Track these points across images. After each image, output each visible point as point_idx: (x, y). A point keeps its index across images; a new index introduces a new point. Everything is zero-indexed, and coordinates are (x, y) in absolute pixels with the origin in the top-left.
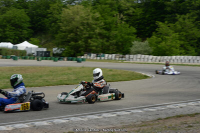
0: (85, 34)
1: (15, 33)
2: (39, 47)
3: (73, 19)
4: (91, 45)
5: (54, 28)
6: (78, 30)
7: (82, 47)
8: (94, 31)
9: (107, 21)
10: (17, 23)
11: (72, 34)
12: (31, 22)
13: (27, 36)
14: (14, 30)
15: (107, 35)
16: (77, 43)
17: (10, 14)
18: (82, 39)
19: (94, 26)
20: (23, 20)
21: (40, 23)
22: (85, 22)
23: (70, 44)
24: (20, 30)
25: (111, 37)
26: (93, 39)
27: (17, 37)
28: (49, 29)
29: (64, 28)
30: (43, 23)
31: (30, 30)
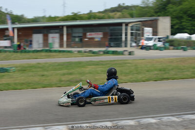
17: (187, 5)
27: (194, 28)
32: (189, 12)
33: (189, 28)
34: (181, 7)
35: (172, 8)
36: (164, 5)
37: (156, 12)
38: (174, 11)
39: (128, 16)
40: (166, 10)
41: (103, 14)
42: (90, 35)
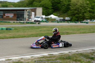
0: (82, 11)
1: (46, 11)
2: (59, 17)
3: (77, 4)
4: (86, 16)
5: (64, 9)
6: (79, 9)
7: (81, 17)
8: (86, 10)
9: (92, 5)
10: (47, 6)
11: (76, 11)
12: (52, 6)
13: (51, 12)
14: (45, 9)
15: (92, 11)
16: (79, 15)
17: (44, 3)
18: (81, 13)
19: (86, 7)
20: (49, 5)
21: (56, 6)
22: (82, 5)
23: (75, 15)
24: (48, 10)
25: (94, 12)
26: (87, 13)
27: (47, 13)
28: (61, 9)
29: (72, 8)
30: (58, 6)
31: (52, 9)
32: (45, 6)
33: (45, 13)
36: (31, 2)
37: (27, 5)
39: (12, 6)
40: (33, 4)
42: (7, 15)
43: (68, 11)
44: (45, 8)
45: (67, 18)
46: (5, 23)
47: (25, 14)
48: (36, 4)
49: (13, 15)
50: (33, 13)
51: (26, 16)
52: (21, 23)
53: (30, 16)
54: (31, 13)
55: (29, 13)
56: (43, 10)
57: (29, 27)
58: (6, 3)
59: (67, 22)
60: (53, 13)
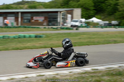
1: (86, 13)
2: (103, 21)
5: (110, 9)
10: (87, 7)
12: (94, 6)
13: (93, 15)
14: (85, 11)
17: (83, 2)
20: (91, 5)
21: (99, 6)
24: (89, 11)
28: (105, 10)
29: (121, 9)
30: (102, 6)
31: (94, 11)
32: (84, 6)
33: (84, 15)
34: (79, 3)
35: (72, 3)
36: (67, 1)
37: (62, 6)
38: (75, 5)
39: (42, 7)
40: (68, 4)
41: (16, 6)
42: (35, 18)
43: (115, 12)
44: (85, 9)
45: (114, 22)
46: (34, 29)
47: (59, 16)
48: (73, 4)
49: (43, 19)
50: (69, 16)
51: (60, 19)
52: (54, 28)
53: (65, 19)
54: (67, 16)
55: (65, 16)
56: (82, 12)
57: (65, 34)
58: (34, 4)
59: (114, 27)
60: (96, 15)
